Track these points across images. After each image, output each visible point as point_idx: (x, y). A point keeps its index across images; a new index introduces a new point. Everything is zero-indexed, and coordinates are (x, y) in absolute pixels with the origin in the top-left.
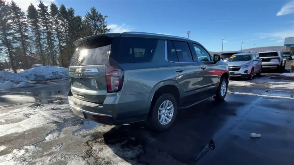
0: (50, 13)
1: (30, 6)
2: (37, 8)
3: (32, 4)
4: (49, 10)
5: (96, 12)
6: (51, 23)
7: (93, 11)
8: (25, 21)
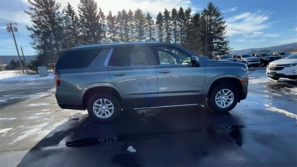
0: (171, 17)
1: (159, 14)
2: (163, 14)
3: (160, 12)
4: (171, 15)
5: (213, 6)
6: (171, 25)
7: (209, 6)
8: (154, 27)
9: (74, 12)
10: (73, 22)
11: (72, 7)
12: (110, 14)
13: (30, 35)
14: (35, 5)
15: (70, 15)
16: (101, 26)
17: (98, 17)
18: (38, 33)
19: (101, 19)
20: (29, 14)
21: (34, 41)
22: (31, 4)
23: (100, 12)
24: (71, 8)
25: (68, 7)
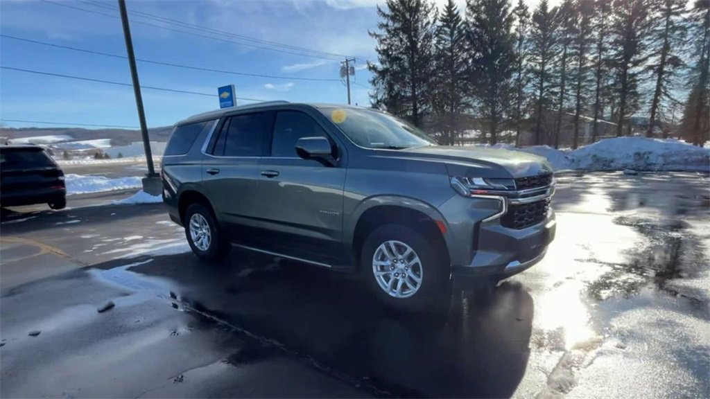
9: (458, 18)
10: (452, 41)
11: (455, 7)
12: (544, 6)
13: (372, 79)
14: (388, 16)
15: (449, 27)
16: (514, 42)
17: (510, 20)
18: (383, 73)
19: (516, 23)
20: (377, 36)
21: (376, 91)
22: (382, 17)
23: (518, 6)
24: (453, 9)
25: (447, 7)
